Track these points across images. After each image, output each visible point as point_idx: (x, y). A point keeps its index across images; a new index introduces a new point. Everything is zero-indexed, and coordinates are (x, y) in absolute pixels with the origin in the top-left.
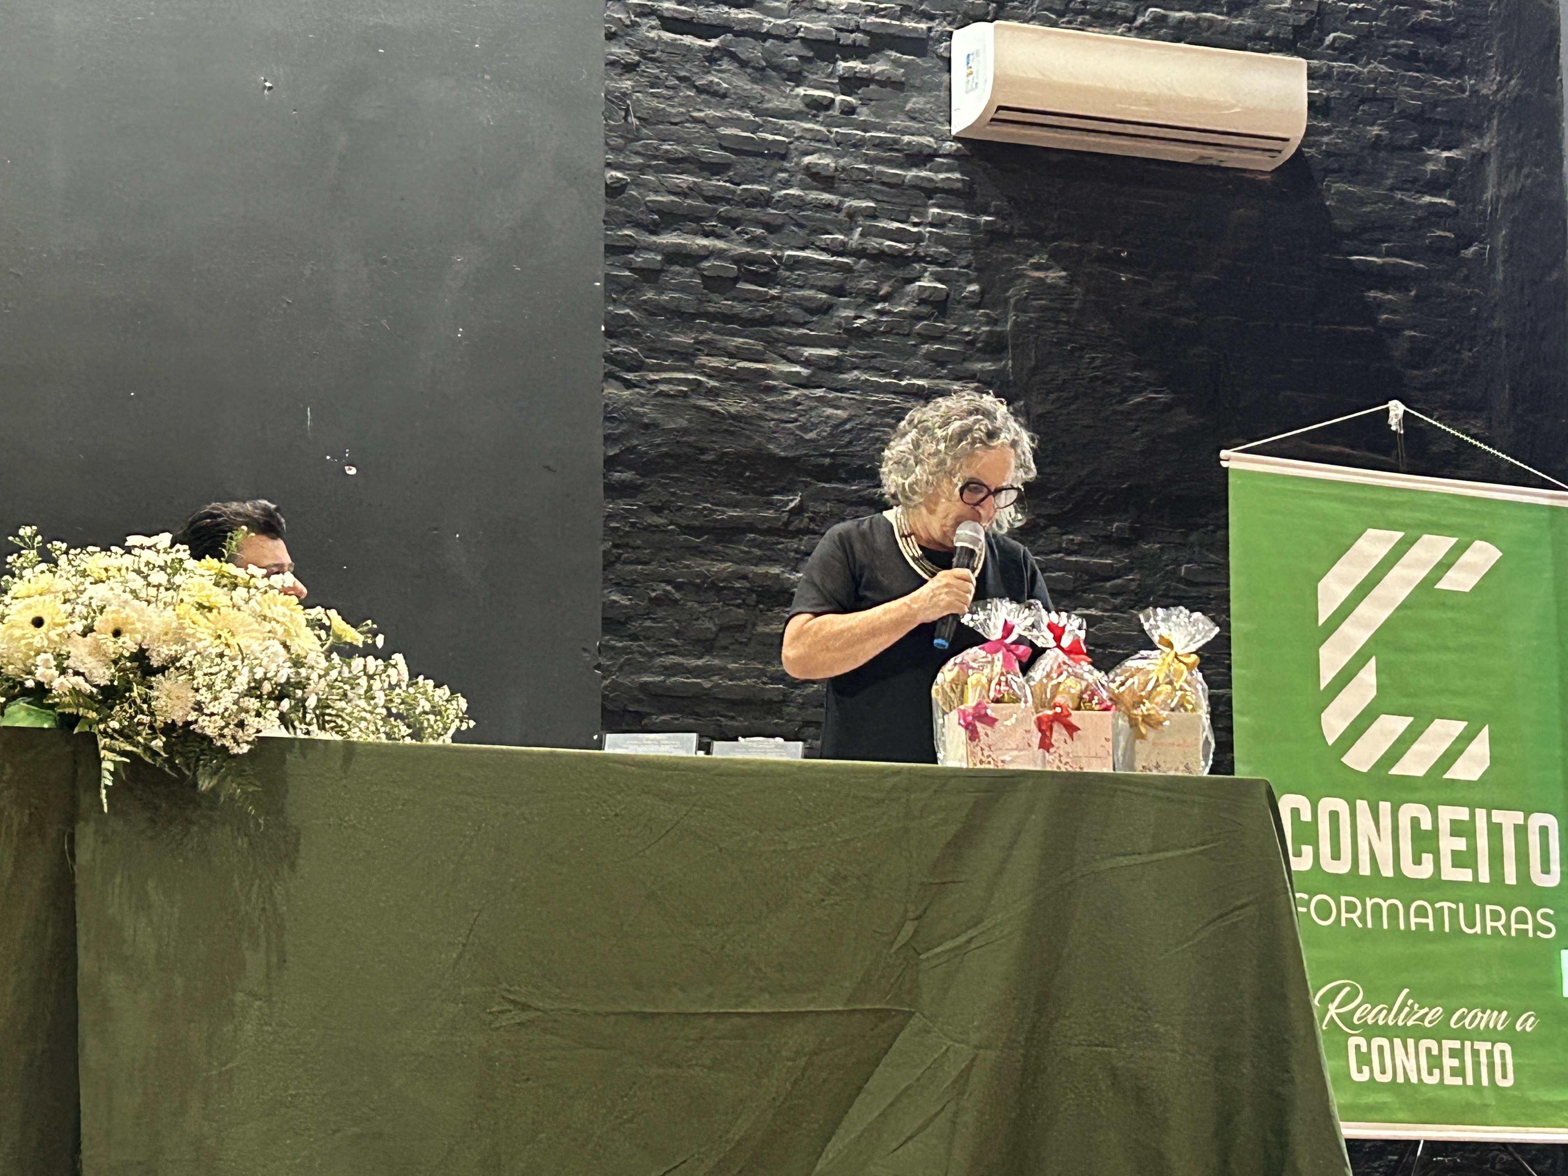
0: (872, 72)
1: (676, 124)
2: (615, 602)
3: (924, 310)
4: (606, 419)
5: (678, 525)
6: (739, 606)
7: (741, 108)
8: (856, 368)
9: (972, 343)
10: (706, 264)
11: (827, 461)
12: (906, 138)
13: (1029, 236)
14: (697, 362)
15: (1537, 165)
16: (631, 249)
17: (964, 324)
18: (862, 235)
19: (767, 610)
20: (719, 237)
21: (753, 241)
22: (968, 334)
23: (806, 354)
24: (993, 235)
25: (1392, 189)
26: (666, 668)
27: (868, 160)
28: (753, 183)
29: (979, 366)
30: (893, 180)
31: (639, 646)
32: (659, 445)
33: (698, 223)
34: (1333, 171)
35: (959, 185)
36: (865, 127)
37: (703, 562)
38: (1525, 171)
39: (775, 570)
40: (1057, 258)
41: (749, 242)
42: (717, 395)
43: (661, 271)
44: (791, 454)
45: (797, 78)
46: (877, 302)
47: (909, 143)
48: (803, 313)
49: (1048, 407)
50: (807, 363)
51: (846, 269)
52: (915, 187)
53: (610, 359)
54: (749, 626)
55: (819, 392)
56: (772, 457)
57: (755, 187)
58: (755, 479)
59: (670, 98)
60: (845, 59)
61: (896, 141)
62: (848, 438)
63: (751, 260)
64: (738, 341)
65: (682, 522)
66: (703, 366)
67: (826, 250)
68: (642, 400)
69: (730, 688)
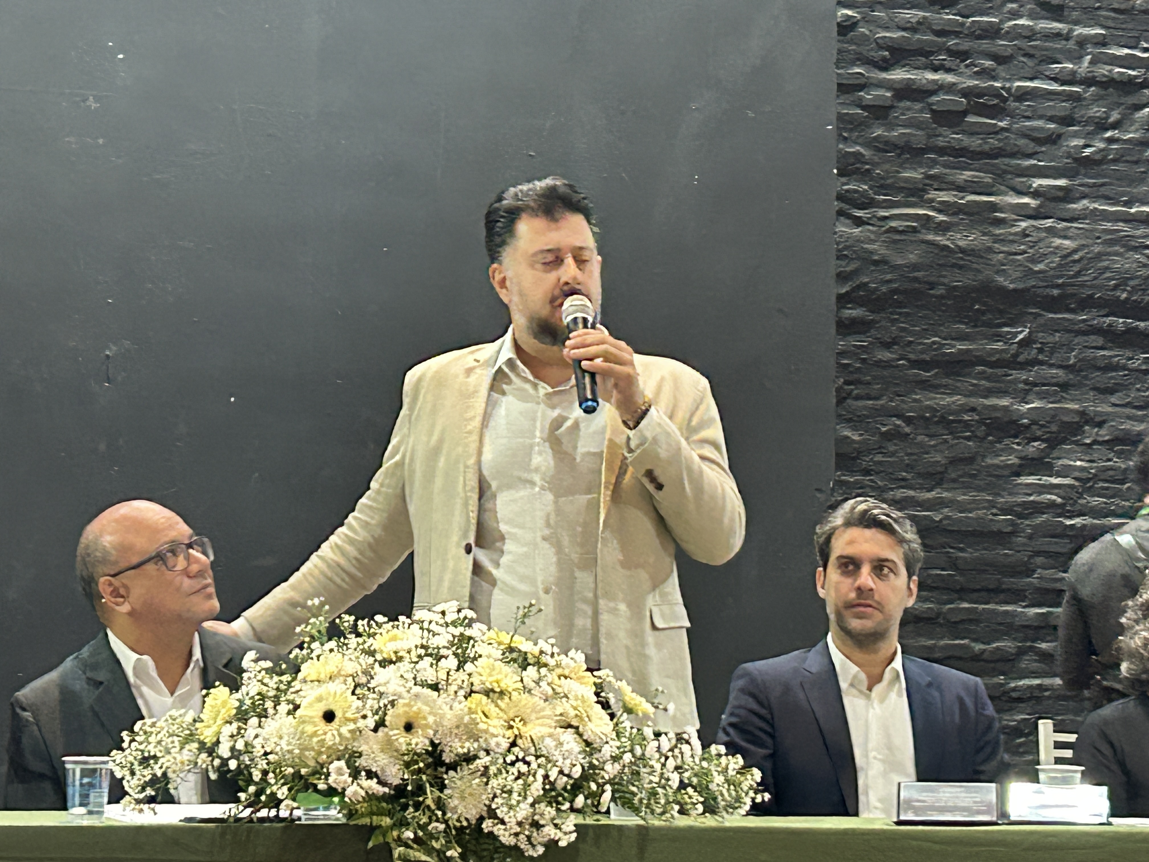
2: (847, 437)
4: (838, 258)
5: (909, 360)
6: (968, 439)
8: (1084, 198)
10: (935, 99)
11: (1056, 291)
14: (926, 197)
16: (862, 87)
18: (1091, 63)
19: (996, 442)
20: (948, 70)
21: (984, 73)
23: (1034, 185)
28: (981, 15)
30: (1123, 6)
31: (872, 481)
32: (889, 281)
33: (927, 58)
37: (931, 395)
39: (1004, 402)
41: (978, 75)
42: (947, 229)
43: (892, 107)
44: (1020, 286)
46: (1107, 130)
48: (1032, 145)
50: (1036, 194)
51: (1076, 98)
53: (840, 197)
54: (979, 459)
55: (1049, 223)
56: (1001, 289)
57: (985, 19)
58: (983, 313)
62: (1076, 268)
63: (980, 93)
64: (967, 174)
65: (912, 356)
66: (932, 200)
67: (1055, 79)
68: (872, 237)
69: (960, 520)
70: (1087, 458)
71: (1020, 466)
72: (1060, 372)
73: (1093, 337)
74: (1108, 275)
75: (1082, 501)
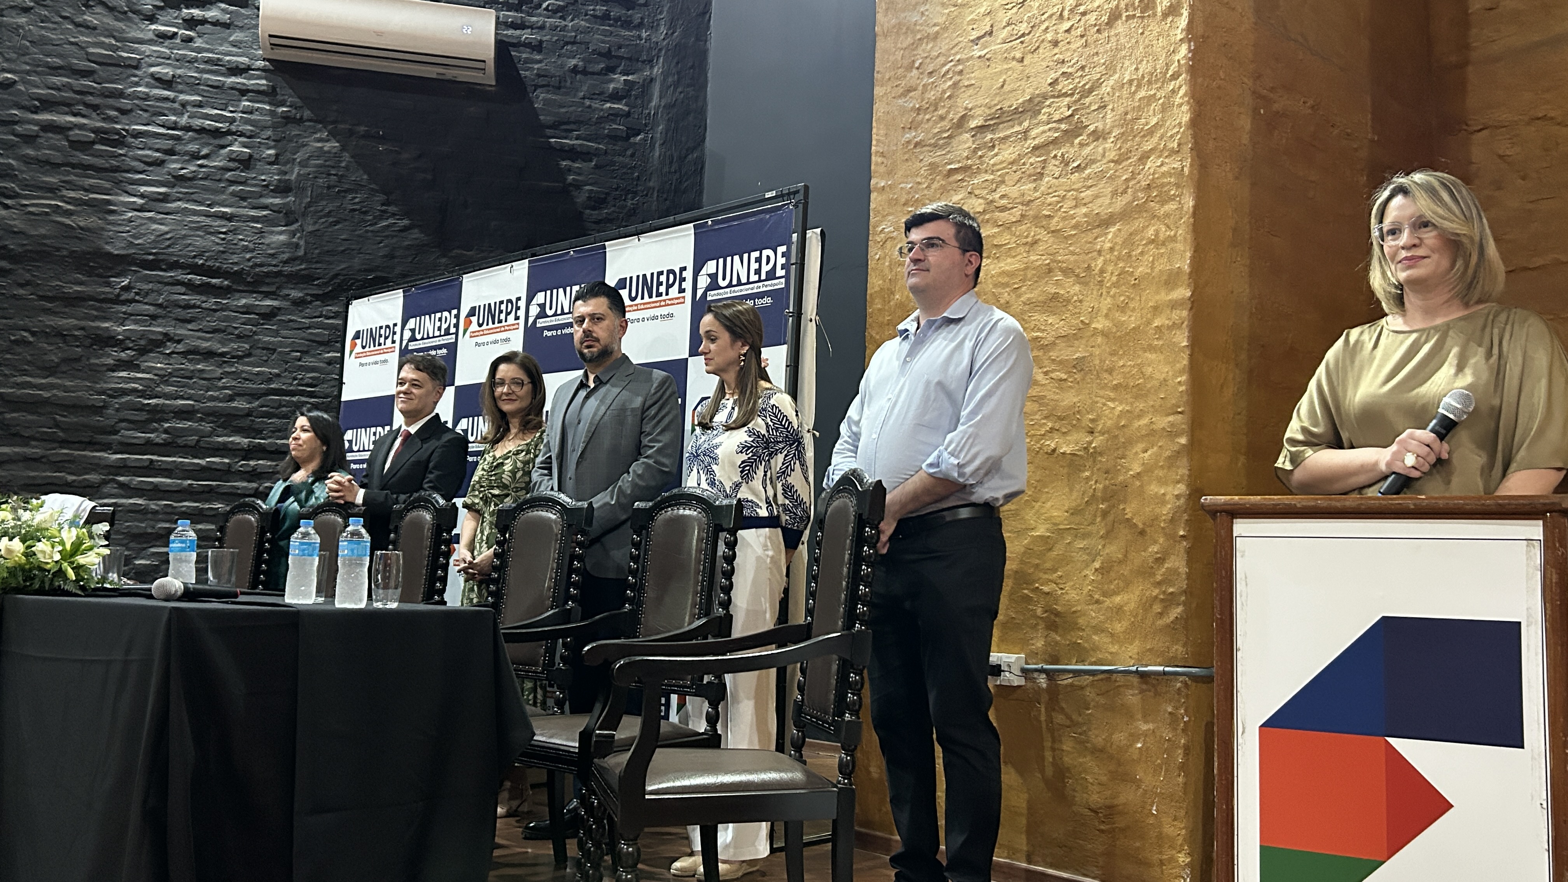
0: (206, 16)
1: (57, 45)
3: (232, 165)
5: (37, 296)
6: (77, 346)
7: (106, 37)
8: (179, 200)
9: (267, 186)
10: (72, 133)
11: (151, 257)
12: (228, 58)
13: (315, 121)
14: (59, 194)
15: (688, 86)
16: (16, 123)
17: (262, 174)
18: (189, 117)
19: (98, 350)
20: (84, 116)
21: (110, 119)
22: (264, 180)
23: (142, 191)
24: (287, 119)
25: (584, 98)
26: (17, 384)
27: (198, 70)
28: (110, 83)
29: (271, 200)
30: (216, 84)
32: (25, 245)
33: (68, 107)
34: (543, 86)
35: (265, 88)
36: (199, 50)
37: (52, 317)
38: (680, 90)
39: (106, 325)
40: (333, 134)
41: (104, 120)
42: (72, 214)
43: (37, 136)
44: (123, 252)
45: (152, 19)
46: (199, 159)
47: (228, 61)
48: (142, 165)
49: (317, 227)
50: (142, 196)
51: (178, 138)
52: (232, 88)
54: (84, 359)
55: (150, 214)
56: (109, 254)
57: (112, 85)
58: (96, 268)
59: (55, 29)
60: (187, 8)
61: (218, 59)
62: (168, 243)
63: (106, 132)
64: (92, 181)
65: (41, 294)
66: (65, 196)
67: (163, 126)
68: (14, 216)
69: (64, 398)
70: (167, 362)
71: (115, 365)
72: (152, 308)
73: (179, 287)
74: (190, 249)
75: (159, 389)
